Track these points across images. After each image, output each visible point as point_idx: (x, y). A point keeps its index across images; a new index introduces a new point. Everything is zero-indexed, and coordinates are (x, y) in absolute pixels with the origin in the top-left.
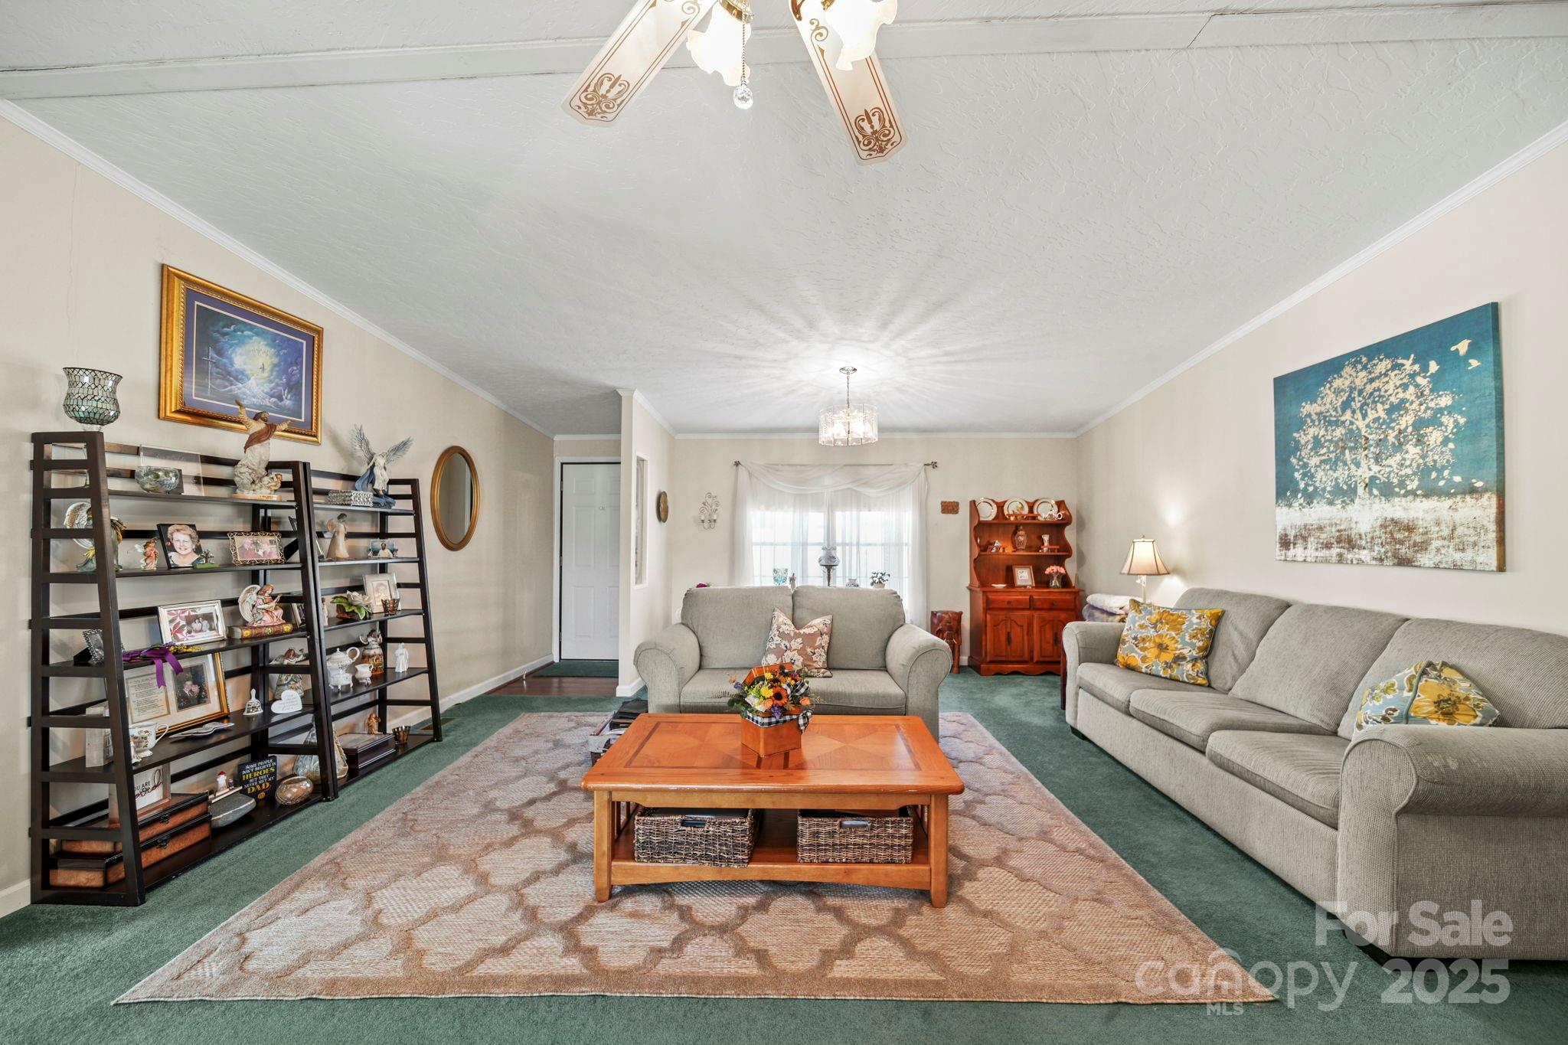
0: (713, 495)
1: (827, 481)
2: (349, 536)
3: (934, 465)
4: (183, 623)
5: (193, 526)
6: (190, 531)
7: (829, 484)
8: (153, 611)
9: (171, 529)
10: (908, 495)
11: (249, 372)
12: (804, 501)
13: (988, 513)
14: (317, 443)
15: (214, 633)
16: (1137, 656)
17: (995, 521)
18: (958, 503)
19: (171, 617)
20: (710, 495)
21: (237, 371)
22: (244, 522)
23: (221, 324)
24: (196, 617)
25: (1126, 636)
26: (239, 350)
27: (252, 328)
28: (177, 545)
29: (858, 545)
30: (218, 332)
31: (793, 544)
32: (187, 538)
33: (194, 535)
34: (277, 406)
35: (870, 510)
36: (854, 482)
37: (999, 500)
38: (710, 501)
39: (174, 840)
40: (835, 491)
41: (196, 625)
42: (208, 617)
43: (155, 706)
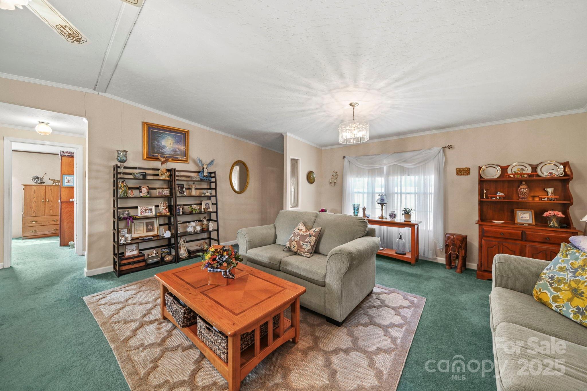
0: (336, 172)
1: (385, 161)
2: (196, 189)
3: (450, 147)
4: (144, 210)
5: (148, 186)
6: (147, 188)
7: (386, 163)
8: (137, 208)
9: (142, 187)
10: (432, 167)
11: (166, 146)
12: (373, 172)
13: (495, 173)
14: (188, 163)
15: (152, 214)
16: (549, 294)
17: (499, 179)
18: (469, 169)
19: (141, 209)
20: (334, 172)
21: (163, 146)
22: (166, 185)
23: (158, 134)
24: (148, 209)
25: (545, 274)
26: (163, 140)
27: (167, 134)
28: (142, 191)
29: (401, 194)
30: (157, 136)
31: (368, 193)
32: (146, 189)
33: (148, 188)
34: (175, 154)
35: (409, 175)
36: (398, 161)
37: (504, 165)
38: (334, 174)
39: (135, 264)
40: (390, 166)
41: (147, 211)
42: (151, 210)
43: (140, 230)
